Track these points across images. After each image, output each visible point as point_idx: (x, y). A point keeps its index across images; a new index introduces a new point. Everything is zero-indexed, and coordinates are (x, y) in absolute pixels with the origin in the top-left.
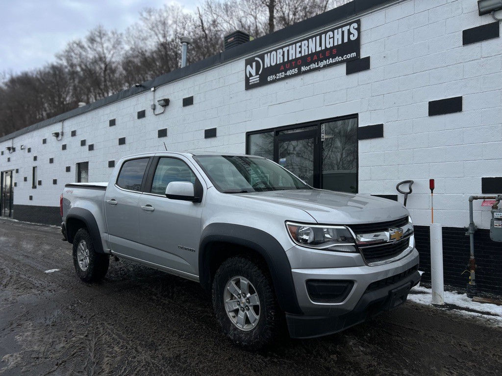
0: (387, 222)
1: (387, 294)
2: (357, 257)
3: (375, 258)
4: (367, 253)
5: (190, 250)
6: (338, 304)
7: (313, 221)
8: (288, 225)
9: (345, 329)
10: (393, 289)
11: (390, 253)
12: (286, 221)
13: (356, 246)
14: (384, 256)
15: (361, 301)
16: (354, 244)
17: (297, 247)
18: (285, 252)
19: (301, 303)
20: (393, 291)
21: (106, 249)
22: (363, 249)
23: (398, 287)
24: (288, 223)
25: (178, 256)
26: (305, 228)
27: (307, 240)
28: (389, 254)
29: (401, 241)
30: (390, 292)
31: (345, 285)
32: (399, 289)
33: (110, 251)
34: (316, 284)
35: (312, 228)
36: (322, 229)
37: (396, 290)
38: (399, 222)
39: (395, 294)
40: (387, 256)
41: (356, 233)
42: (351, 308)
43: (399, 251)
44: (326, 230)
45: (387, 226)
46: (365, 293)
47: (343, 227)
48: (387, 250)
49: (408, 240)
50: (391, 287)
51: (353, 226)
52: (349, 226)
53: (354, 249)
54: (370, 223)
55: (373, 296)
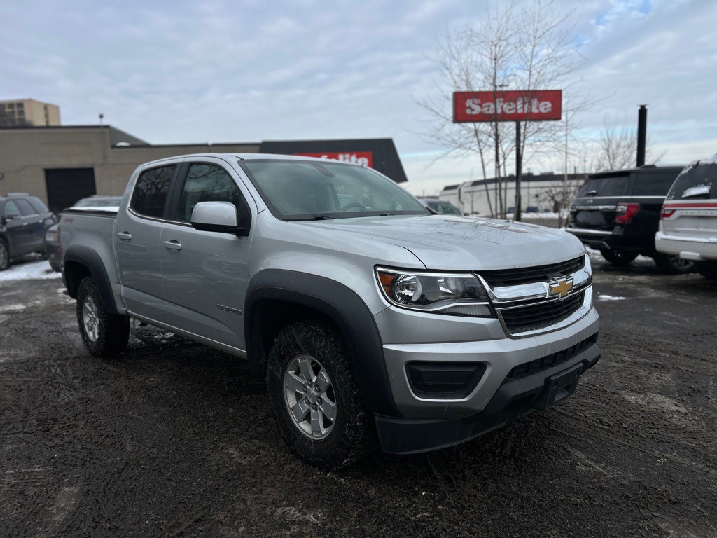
0: (546, 266)
1: (542, 383)
2: (493, 325)
3: (524, 324)
4: (509, 318)
5: (234, 311)
6: (459, 400)
7: (419, 265)
8: (380, 272)
9: (472, 437)
10: (552, 376)
11: (551, 317)
12: (376, 266)
13: (492, 307)
14: (540, 322)
15: (498, 395)
16: (488, 303)
17: (393, 308)
18: (372, 316)
19: (398, 399)
20: (553, 378)
21: (121, 309)
22: (502, 312)
23: (562, 371)
24: (379, 269)
25: (218, 320)
26: (408, 278)
27: (411, 297)
28: (548, 317)
29: (570, 297)
30: (548, 381)
31: (471, 370)
32: (562, 374)
33: (126, 311)
34: (422, 369)
35: (418, 277)
36: (435, 278)
37: (558, 376)
38: (568, 266)
39: (556, 383)
40: (544, 321)
41: (492, 284)
42: (480, 406)
43: (566, 313)
44: (442, 280)
45: (547, 272)
46: (505, 382)
47: (470, 276)
48: (546, 312)
49: (582, 294)
50: (550, 372)
51: (485, 274)
52: (481, 273)
53: (488, 312)
54: (517, 267)
55: (519, 387)
